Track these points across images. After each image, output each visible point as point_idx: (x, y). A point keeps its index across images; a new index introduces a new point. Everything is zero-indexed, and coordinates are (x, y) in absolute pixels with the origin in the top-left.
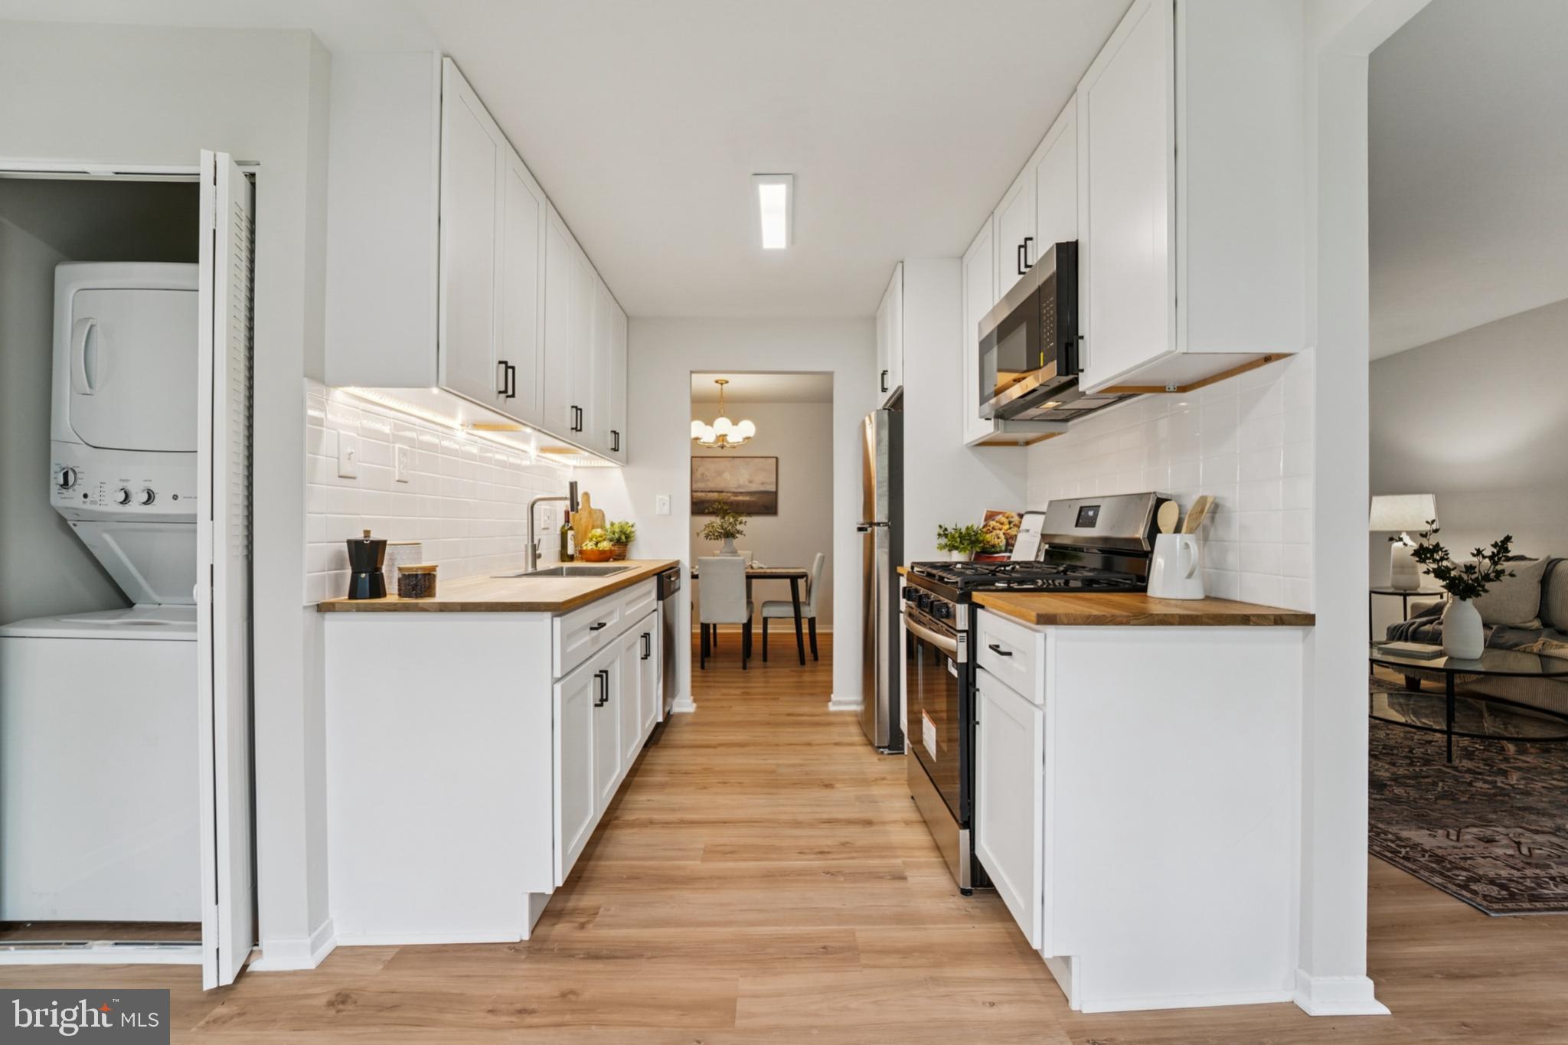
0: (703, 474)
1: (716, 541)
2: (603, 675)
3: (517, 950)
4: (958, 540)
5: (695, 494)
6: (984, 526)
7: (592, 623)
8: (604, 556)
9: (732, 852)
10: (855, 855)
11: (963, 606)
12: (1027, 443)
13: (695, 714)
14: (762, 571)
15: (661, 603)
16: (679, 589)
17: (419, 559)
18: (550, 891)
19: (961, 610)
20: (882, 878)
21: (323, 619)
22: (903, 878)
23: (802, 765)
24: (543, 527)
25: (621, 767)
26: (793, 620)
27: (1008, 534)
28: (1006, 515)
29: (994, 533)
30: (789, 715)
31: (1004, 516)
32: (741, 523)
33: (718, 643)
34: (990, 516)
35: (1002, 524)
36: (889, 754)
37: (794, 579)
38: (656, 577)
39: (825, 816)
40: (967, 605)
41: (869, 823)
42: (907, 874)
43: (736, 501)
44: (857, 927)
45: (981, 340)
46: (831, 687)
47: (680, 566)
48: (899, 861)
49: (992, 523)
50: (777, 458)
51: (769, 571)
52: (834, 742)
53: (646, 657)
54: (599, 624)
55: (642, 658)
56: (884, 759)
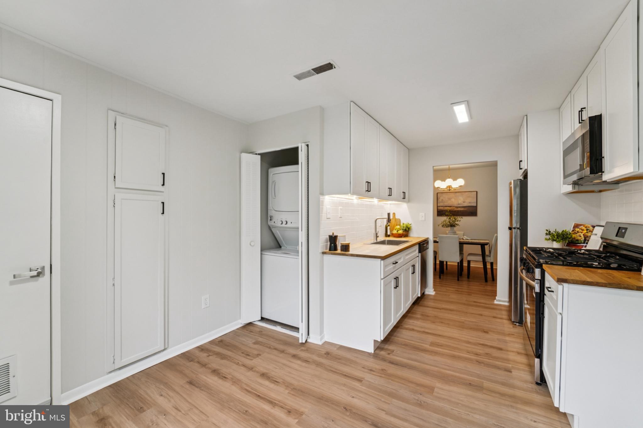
0: (442, 200)
1: (447, 228)
2: (397, 279)
3: (370, 355)
4: (556, 237)
5: (439, 208)
6: (573, 231)
7: (394, 262)
8: (400, 236)
9: (441, 346)
10: (491, 358)
11: (538, 269)
12: (600, 191)
13: (434, 296)
14: (468, 241)
15: (420, 254)
16: (428, 248)
17: (345, 241)
18: (379, 341)
19: (537, 272)
20: (501, 369)
21: (323, 256)
22: (511, 372)
23: (476, 322)
24: (379, 226)
25: (404, 309)
26: (482, 262)
27: (586, 235)
28: (586, 226)
29: (578, 234)
30: (475, 302)
31: (584, 226)
32: (457, 221)
33: (448, 269)
34: (576, 226)
35: (583, 230)
36: (519, 326)
37: (483, 246)
38: (418, 245)
39: (481, 342)
40: (540, 269)
41: (500, 349)
42: (512, 370)
43: (457, 210)
44: (484, 381)
45: (564, 150)
46: (496, 293)
47: (429, 240)
48: (510, 365)
49: (577, 229)
50: (477, 192)
51: (471, 241)
52: (493, 316)
53: (413, 273)
54: (396, 262)
55: (412, 273)
56: (516, 327)
